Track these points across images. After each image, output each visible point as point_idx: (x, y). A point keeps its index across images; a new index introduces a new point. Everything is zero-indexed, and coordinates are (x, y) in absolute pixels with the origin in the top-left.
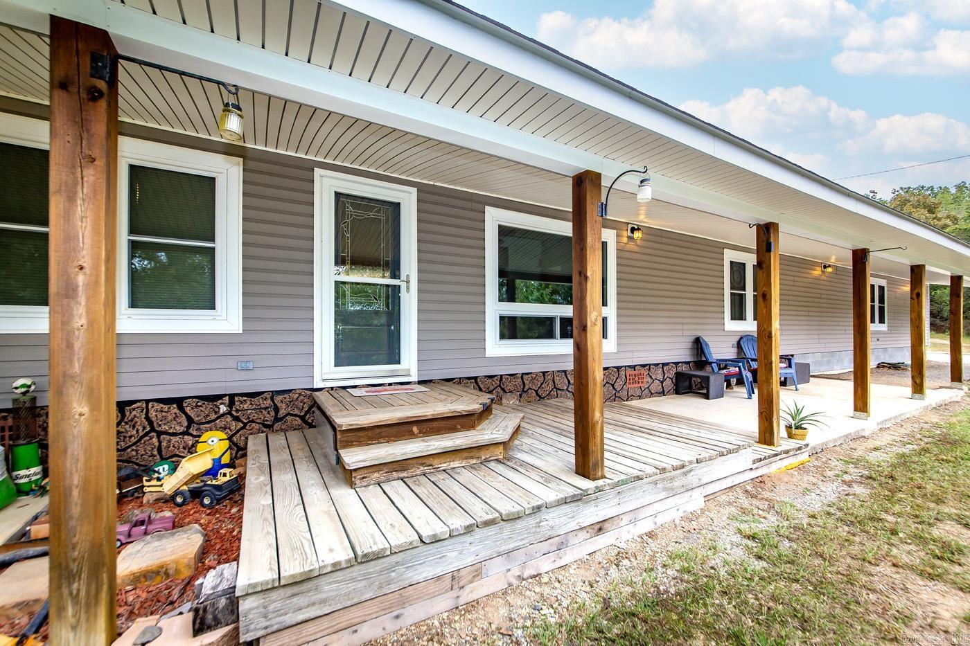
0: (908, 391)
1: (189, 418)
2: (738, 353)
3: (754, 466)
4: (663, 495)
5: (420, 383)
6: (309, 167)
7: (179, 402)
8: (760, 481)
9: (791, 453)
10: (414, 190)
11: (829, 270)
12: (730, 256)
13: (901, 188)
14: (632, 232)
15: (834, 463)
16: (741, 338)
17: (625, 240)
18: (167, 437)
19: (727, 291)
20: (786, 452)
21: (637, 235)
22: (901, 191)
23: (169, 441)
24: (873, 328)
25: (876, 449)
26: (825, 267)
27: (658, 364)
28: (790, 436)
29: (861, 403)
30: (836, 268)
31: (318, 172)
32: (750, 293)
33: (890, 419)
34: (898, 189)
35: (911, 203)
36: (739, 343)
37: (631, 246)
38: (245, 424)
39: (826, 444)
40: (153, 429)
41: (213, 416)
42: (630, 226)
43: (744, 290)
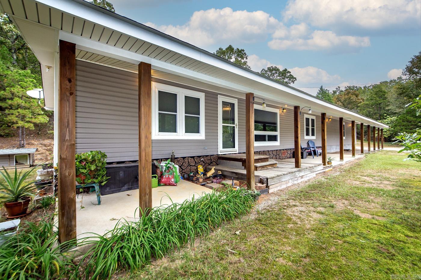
0: (351, 156)
1: (195, 162)
2: (308, 146)
3: (323, 169)
4: (310, 172)
5: (238, 153)
6: (217, 94)
7: (193, 157)
8: (324, 172)
9: (329, 167)
10: (237, 100)
11: (330, 120)
12: (306, 116)
13: (348, 86)
14: (283, 110)
15: (337, 169)
16: (308, 141)
17: (281, 112)
18: (192, 167)
19: (305, 127)
20: (328, 167)
21: (285, 111)
22: (347, 88)
23: (192, 168)
24: (344, 138)
25: (345, 167)
26: (329, 119)
27: (289, 149)
28: (328, 164)
29: (342, 158)
30: (332, 119)
31: (219, 96)
32: (310, 127)
33: (348, 161)
34: (347, 87)
35: (351, 93)
36: (308, 142)
37: (283, 114)
38: (205, 164)
39: (335, 166)
40: (189, 165)
41: (200, 161)
42: (283, 108)
43: (309, 126)
